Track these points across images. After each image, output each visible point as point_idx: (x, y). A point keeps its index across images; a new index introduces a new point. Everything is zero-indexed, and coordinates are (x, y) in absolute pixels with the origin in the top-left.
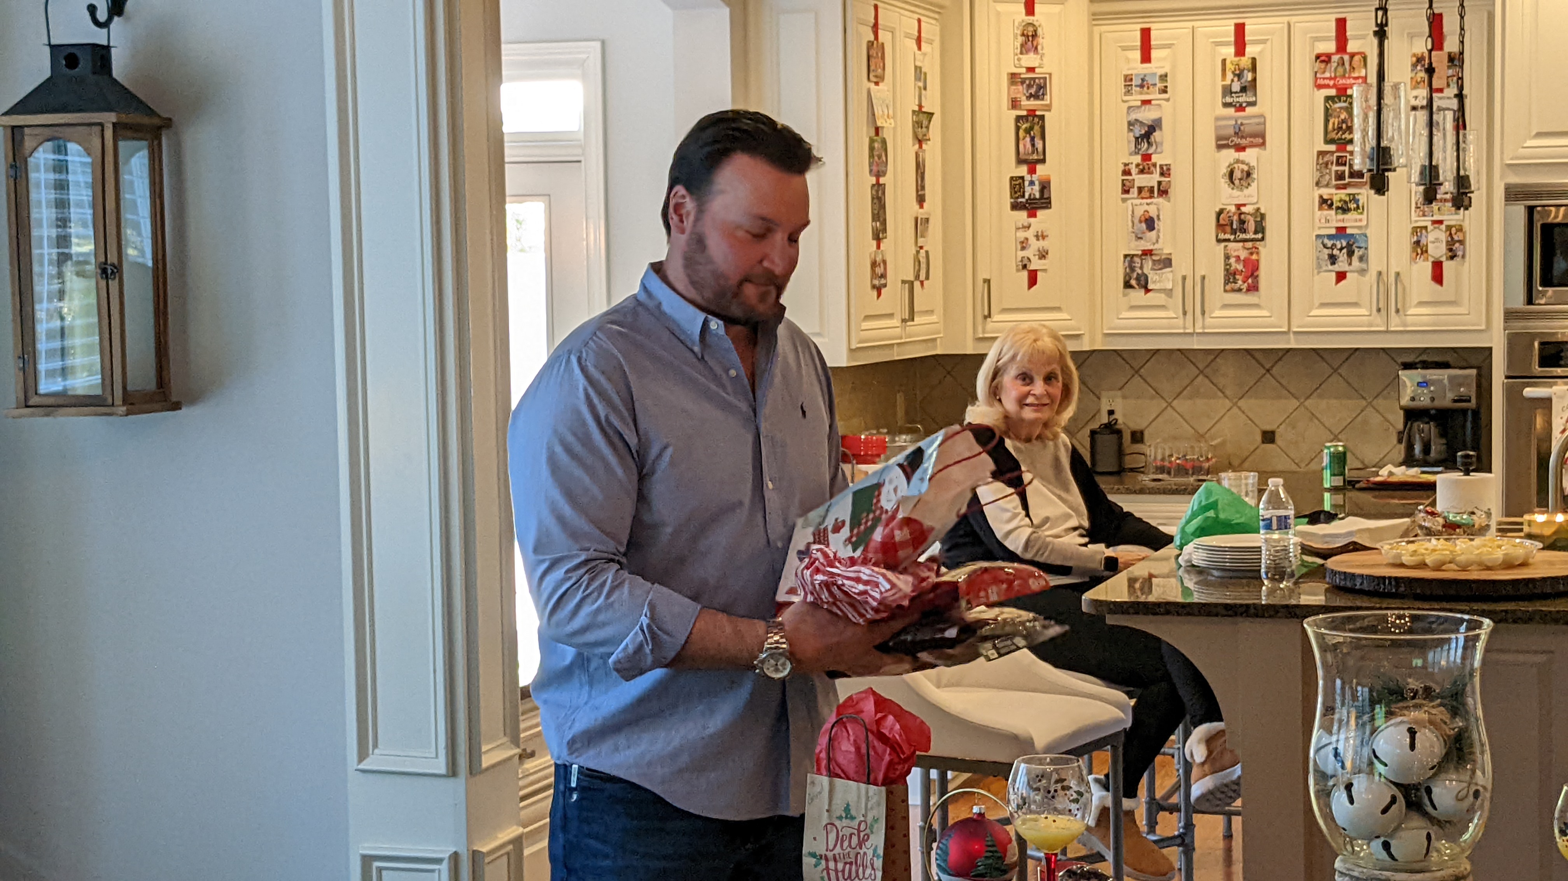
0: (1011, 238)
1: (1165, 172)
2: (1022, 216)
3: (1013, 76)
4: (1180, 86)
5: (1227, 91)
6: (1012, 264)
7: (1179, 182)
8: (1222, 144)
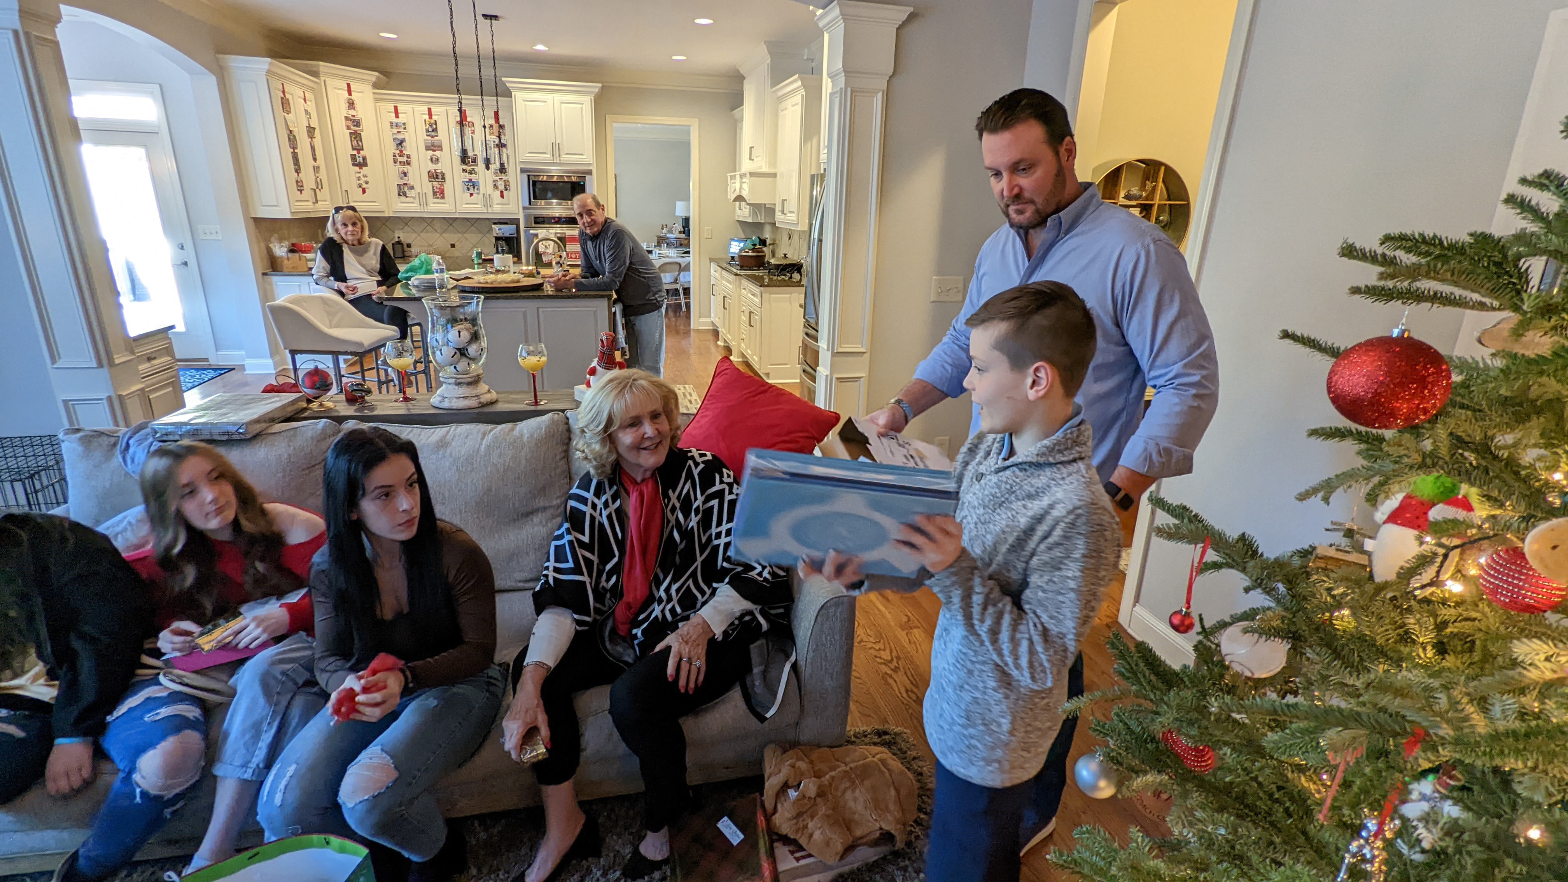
0: (354, 177)
1: (408, 156)
2: (357, 168)
3: (347, 118)
4: (410, 126)
5: (427, 131)
6: (355, 187)
7: (414, 160)
8: (428, 148)
